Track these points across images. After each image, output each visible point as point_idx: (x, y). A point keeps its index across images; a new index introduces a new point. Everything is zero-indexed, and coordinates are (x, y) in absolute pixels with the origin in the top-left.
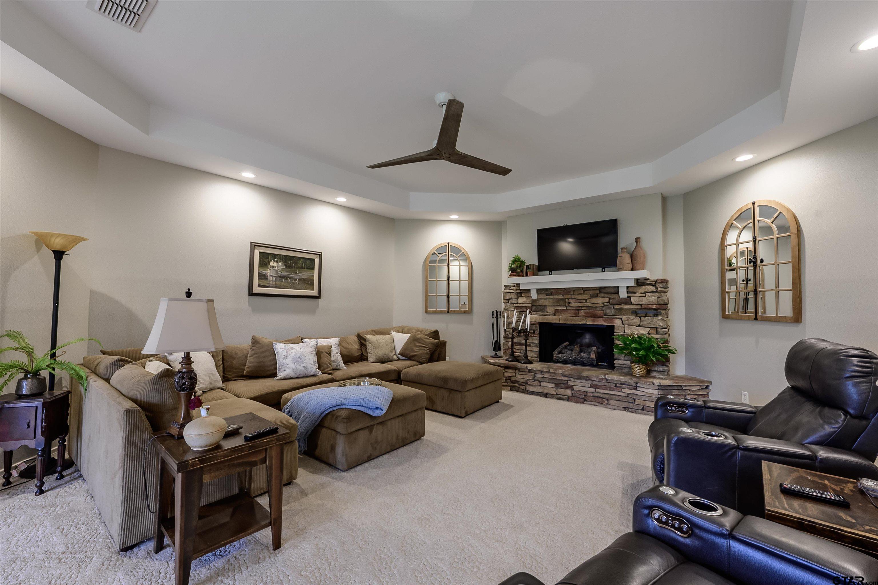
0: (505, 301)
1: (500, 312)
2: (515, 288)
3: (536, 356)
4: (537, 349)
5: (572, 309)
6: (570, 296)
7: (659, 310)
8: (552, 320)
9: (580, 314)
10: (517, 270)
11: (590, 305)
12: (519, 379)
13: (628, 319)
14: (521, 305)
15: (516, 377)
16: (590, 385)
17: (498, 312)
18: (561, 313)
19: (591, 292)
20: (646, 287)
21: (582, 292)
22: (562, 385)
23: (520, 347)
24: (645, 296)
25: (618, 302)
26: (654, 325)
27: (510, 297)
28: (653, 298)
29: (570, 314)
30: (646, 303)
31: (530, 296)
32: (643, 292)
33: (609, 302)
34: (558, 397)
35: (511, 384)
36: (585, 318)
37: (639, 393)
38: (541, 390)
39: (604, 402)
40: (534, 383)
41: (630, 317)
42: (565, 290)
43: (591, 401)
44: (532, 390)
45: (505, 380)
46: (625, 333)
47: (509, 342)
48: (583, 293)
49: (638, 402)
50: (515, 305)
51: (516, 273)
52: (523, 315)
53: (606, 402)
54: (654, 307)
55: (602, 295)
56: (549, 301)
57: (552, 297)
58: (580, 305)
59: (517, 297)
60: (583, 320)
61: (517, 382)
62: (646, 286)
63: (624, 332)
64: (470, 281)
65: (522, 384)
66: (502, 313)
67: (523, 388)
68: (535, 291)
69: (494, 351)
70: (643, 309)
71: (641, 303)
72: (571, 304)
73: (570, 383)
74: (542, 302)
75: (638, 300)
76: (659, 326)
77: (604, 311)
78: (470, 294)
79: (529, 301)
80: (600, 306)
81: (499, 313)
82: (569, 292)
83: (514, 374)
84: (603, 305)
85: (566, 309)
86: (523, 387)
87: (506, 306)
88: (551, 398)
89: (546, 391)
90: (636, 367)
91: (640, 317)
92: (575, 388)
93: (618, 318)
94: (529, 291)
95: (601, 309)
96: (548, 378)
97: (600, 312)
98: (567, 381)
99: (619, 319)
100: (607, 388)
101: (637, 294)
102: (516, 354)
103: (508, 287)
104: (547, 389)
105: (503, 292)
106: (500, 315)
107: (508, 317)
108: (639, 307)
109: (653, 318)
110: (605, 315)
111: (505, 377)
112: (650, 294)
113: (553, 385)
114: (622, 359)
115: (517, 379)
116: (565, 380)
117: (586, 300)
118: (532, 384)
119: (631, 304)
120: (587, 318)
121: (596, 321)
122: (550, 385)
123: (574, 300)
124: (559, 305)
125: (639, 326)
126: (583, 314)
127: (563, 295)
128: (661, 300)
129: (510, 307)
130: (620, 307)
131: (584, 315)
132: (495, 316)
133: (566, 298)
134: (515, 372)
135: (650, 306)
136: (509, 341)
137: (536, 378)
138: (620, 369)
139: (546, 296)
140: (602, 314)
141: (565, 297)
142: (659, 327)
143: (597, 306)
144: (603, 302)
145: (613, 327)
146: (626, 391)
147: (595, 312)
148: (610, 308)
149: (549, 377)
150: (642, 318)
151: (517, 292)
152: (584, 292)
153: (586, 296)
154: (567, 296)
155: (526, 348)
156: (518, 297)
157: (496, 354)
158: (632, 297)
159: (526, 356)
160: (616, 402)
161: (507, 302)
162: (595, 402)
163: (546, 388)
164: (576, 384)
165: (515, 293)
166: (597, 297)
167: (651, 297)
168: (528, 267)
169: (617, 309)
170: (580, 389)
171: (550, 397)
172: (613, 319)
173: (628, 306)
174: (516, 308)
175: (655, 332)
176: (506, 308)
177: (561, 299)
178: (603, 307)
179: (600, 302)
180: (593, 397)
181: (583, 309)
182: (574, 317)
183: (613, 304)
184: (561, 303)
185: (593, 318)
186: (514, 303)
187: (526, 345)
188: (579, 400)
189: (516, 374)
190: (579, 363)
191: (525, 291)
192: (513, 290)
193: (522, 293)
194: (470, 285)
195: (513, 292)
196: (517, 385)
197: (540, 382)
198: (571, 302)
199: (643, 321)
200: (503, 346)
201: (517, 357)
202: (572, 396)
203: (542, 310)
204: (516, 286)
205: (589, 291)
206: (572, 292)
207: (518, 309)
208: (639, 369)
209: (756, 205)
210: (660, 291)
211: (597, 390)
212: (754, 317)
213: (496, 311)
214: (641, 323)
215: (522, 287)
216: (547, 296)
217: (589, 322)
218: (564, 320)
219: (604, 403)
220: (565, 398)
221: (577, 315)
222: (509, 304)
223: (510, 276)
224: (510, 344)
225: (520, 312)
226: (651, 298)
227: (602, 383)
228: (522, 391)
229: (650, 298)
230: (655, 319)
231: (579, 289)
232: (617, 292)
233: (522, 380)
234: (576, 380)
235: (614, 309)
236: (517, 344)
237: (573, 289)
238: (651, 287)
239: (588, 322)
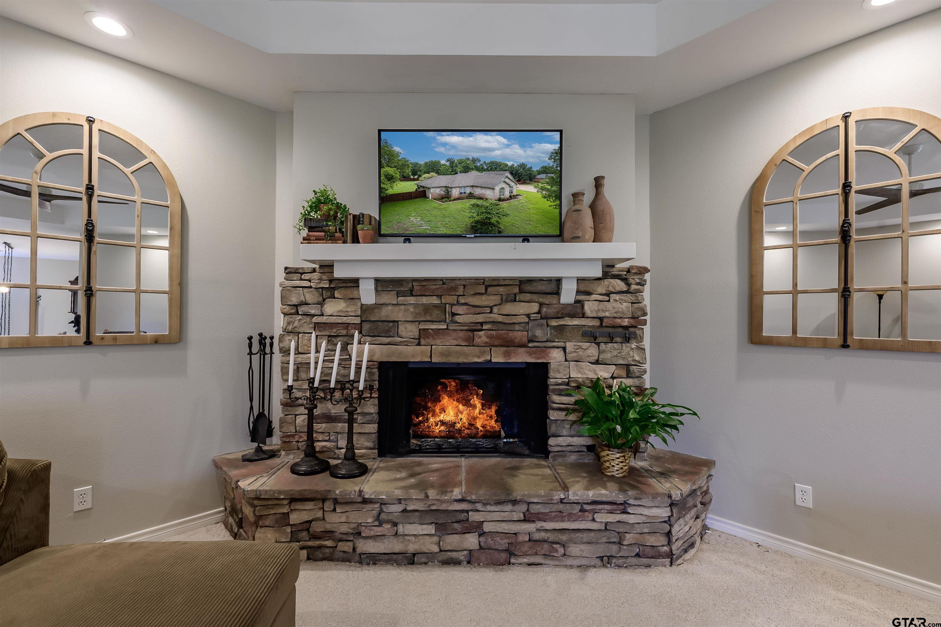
0: (287, 309)
1: (272, 338)
2: (316, 276)
3: (370, 444)
4: (373, 428)
5: (462, 328)
6: (456, 297)
7: (631, 330)
8: (413, 356)
9: (477, 340)
10: (327, 225)
11: (500, 319)
12: (335, 525)
13: (577, 349)
14: (333, 320)
15: (324, 519)
16: (522, 516)
17: (266, 338)
18: (434, 339)
19: (501, 289)
20: (610, 282)
21: (482, 289)
22: (456, 526)
23: (328, 425)
24: (609, 301)
25: (558, 312)
26: (624, 358)
27: (302, 298)
28: (625, 304)
29: (455, 339)
30: (612, 316)
31: (357, 297)
32: (604, 292)
33: (539, 312)
34: (445, 558)
35: (310, 543)
36: (489, 348)
37: (631, 519)
38: (395, 546)
39: (557, 551)
40: (378, 531)
41: (580, 344)
42: (444, 284)
43: (525, 555)
44: (373, 551)
45: (292, 532)
46: (570, 377)
47: (296, 415)
48: (484, 291)
49: (629, 538)
50: (315, 320)
51: (323, 234)
52: (336, 345)
53: (561, 550)
54: (626, 322)
55: (528, 296)
56: (406, 310)
57: (412, 300)
58: (480, 318)
59: (321, 299)
60: (484, 352)
61: (329, 534)
62: (611, 280)
63: (568, 376)
64: (177, 251)
65: (344, 537)
66: (276, 341)
67: (346, 549)
68: (371, 285)
69: (253, 441)
70: (606, 327)
71: (601, 314)
72: (457, 317)
73: (474, 517)
74: (386, 313)
75: (596, 309)
76: (634, 360)
77: (528, 332)
78: (177, 289)
79: (354, 309)
80: (522, 321)
81: (268, 341)
82: (455, 289)
83: (320, 514)
84: (527, 320)
85: (447, 329)
86: (346, 547)
87: (289, 323)
88: (426, 563)
89: (412, 548)
90: (618, 458)
91: (598, 344)
92: (487, 527)
93: (558, 347)
94: (355, 282)
95: (522, 328)
96: (417, 511)
97: (520, 335)
98: (467, 512)
99: (559, 350)
100: (563, 516)
101: (594, 297)
102: (319, 445)
103: (295, 273)
104: (415, 543)
105: (281, 285)
106: (271, 345)
107: (298, 352)
108: (597, 323)
109: (622, 345)
110: (530, 341)
111: (292, 526)
112: (617, 297)
113: (431, 529)
114: (565, 433)
115: (329, 527)
116: (463, 511)
117: (491, 308)
118: (372, 533)
119: (583, 316)
120: (493, 349)
121: (513, 355)
122: (423, 530)
123: (465, 307)
124: (429, 319)
125: (597, 362)
126: (484, 339)
127: (440, 297)
128: (637, 308)
129: (301, 326)
130: (561, 323)
131: (486, 343)
132: (256, 348)
133: (446, 304)
134: (323, 508)
135: (618, 321)
136: (297, 413)
137: (383, 516)
138: (561, 456)
139: (398, 297)
140: (525, 340)
141: (443, 301)
142: (633, 363)
143: (515, 321)
144: (528, 313)
145: (545, 367)
146: (603, 518)
147: (511, 334)
148: (542, 325)
149: (420, 509)
150: (603, 346)
151: (322, 285)
152: (486, 290)
153: (492, 298)
154: (448, 299)
155: (351, 428)
156: (324, 300)
157: (259, 450)
158: (586, 302)
159: (350, 456)
160: (583, 547)
161: (293, 311)
162: (536, 554)
163: (413, 538)
164: (490, 517)
165: (315, 288)
166: (515, 301)
167: (621, 301)
168: (358, 219)
169: (554, 327)
170: (500, 530)
171: (424, 560)
172: (548, 350)
173: (576, 322)
174: (317, 326)
175: (623, 373)
176: (290, 328)
177: (436, 306)
178: (528, 323)
179: (522, 312)
180: (530, 544)
181: (485, 327)
182: (465, 348)
183: (546, 318)
184: (436, 314)
185: (506, 349)
186: (314, 316)
187: (351, 421)
188: (496, 555)
189: (324, 511)
190: (467, 447)
191: (344, 285)
192: (310, 281)
193: (334, 289)
194: (177, 261)
195: (311, 287)
196: (329, 543)
197: (395, 524)
198: (458, 312)
199: (604, 352)
200: (281, 427)
201: (321, 452)
202: (481, 548)
203: (389, 331)
204: (317, 270)
205: (498, 288)
206: (461, 289)
207: (324, 330)
208: (622, 462)
209: (852, 121)
210: (635, 290)
211: (540, 524)
212: (841, 341)
213: (261, 335)
214: (601, 356)
215: (339, 273)
216: (400, 298)
217: (498, 357)
218: (442, 354)
219: (555, 554)
220: (462, 558)
221: (470, 342)
222: (300, 317)
223: (304, 239)
224: (302, 420)
225: (329, 336)
226: (620, 305)
227: (551, 505)
228: (345, 555)
229: (618, 305)
230: (626, 348)
231: (476, 284)
232: (555, 291)
233: (344, 529)
234: (489, 508)
235: (549, 328)
236: (320, 418)
237: (464, 283)
238: (619, 281)
239: (495, 357)
